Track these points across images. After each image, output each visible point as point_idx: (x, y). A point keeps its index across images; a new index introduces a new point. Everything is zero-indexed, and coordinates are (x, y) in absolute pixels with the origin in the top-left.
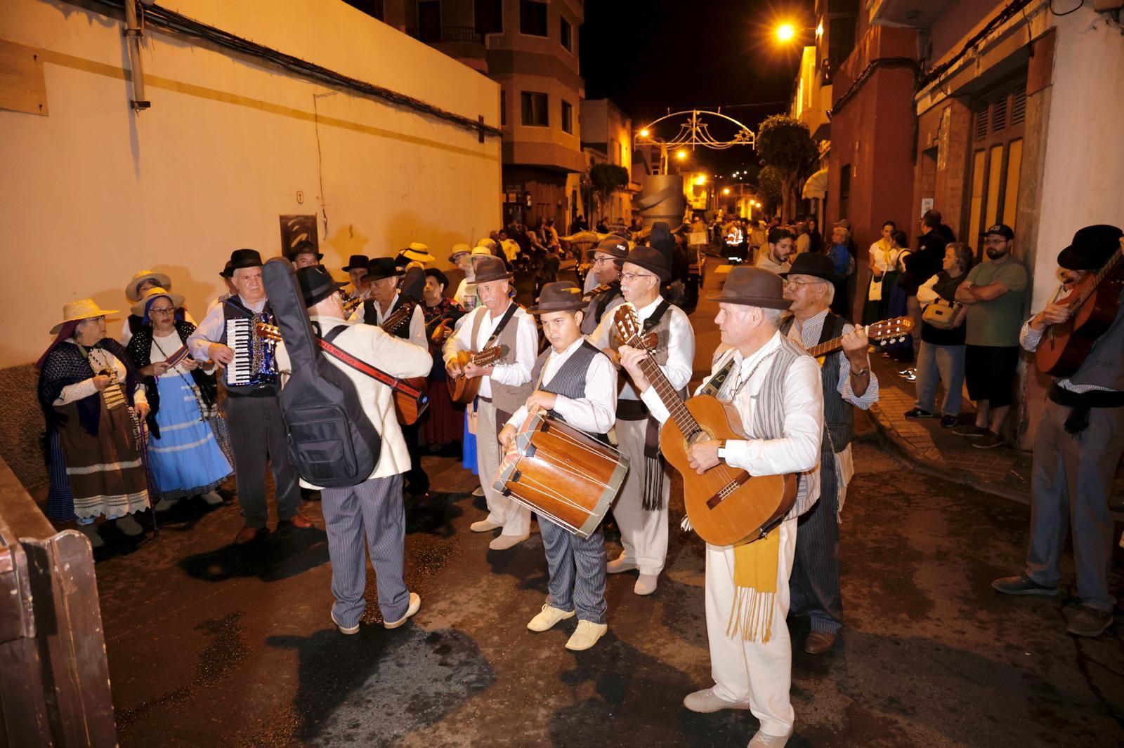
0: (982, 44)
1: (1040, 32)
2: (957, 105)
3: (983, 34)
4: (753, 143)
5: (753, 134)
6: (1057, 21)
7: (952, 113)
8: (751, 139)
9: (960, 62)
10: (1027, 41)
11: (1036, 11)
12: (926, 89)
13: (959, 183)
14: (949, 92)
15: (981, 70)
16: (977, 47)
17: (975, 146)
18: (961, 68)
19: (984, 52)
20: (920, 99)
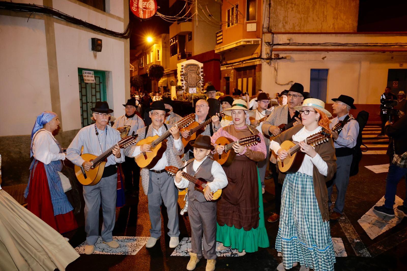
0: (244, 62)
1: (259, 64)
2: (235, 70)
3: (245, 61)
4: (133, 69)
5: (133, 67)
6: (262, 63)
7: (234, 71)
8: (133, 68)
9: (238, 63)
10: (256, 64)
11: (258, 61)
12: (224, 66)
13: (235, 84)
14: (233, 68)
15: (243, 66)
16: (243, 62)
17: (238, 77)
18: (237, 65)
19: (244, 63)
20: (222, 67)
